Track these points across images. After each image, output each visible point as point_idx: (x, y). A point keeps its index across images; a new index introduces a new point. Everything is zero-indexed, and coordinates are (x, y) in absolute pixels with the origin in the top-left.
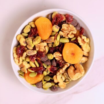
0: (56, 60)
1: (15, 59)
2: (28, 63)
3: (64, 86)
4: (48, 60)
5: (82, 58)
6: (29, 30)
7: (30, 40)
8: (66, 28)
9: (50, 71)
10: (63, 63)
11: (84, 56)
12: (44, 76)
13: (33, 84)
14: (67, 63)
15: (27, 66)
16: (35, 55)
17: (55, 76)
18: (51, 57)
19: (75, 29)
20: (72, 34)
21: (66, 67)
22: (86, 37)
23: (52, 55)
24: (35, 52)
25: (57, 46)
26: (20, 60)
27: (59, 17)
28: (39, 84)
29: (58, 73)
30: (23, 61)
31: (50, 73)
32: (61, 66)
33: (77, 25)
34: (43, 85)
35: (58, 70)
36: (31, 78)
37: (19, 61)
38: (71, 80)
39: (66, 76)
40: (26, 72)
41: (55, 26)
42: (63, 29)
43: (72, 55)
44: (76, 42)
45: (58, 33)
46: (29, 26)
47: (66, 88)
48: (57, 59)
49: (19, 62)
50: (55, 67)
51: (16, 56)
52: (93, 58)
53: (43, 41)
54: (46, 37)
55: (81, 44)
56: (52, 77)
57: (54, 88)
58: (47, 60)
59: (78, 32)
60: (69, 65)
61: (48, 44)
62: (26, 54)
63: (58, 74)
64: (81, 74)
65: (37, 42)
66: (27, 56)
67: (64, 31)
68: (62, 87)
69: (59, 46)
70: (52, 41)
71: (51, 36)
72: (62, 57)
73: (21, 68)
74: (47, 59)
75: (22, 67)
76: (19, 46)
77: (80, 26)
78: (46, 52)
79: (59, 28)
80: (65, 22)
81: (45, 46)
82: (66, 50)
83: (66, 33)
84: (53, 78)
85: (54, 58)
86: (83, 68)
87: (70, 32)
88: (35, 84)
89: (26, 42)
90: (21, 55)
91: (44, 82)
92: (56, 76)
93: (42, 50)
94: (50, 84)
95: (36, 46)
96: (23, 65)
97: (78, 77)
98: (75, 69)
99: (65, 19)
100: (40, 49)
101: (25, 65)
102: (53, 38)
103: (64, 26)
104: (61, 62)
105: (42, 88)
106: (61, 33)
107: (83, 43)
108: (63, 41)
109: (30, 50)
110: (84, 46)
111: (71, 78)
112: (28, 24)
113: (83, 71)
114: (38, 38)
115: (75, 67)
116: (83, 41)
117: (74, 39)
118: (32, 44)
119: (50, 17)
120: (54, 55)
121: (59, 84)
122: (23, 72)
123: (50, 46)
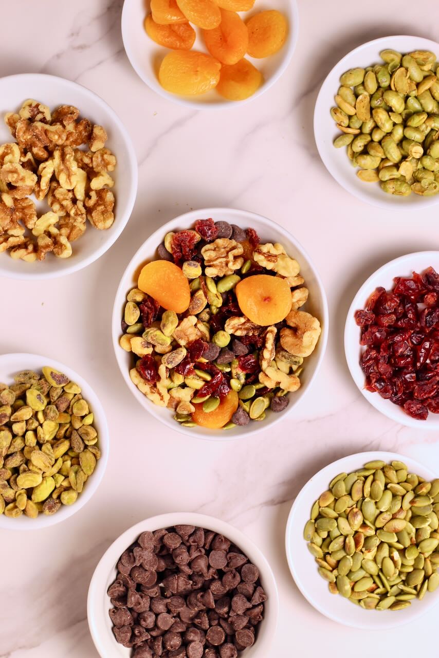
0: (240, 338)
1: (151, 396)
2: (184, 386)
3: (295, 384)
4: (222, 351)
5: (293, 295)
6: (137, 314)
7: (152, 332)
8: (213, 254)
9: (244, 373)
10: (259, 335)
11: (293, 289)
12: (238, 393)
13: (224, 426)
14: (266, 327)
15: (185, 395)
16: (186, 358)
17: (261, 376)
18: (223, 340)
19: (234, 243)
20: (236, 258)
21: (270, 338)
22: (271, 245)
23: (221, 332)
24: (183, 352)
25: (220, 305)
26: (160, 392)
27: (182, 241)
28: (238, 416)
29: (263, 361)
30: (169, 390)
31: (247, 376)
32: (259, 345)
33: (234, 232)
34: (248, 414)
35: (260, 358)
36: (211, 414)
37: (160, 394)
38: (302, 361)
39: (285, 358)
40: (193, 409)
41: (185, 265)
42: (209, 261)
43: (267, 302)
44: (256, 270)
45: (203, 277)
46: (130, 305)
47: (302, 385)
48: (239, 333)
49: (162, 399)
51: (146, 388)
52: (315, 280)
53: (182, 317)
54: (183, 304)
55: (270, 266)
56: (257, 381)
57: (275, 399)
58: (220, 352)
59: (248, 245)
60: (275, 330)
61: (197, 316)
62: (165, 368)
63: (264, 365)
64: (315, 329)
65: (171, 328)
66: (171, 373)
67: (215, 263)
68: (294, 388)
69: (225, 303)
70: (202, 304)
71: (193, 293)
72: (248, 320)
73: (176, 409)
74: (219, 350)
75: (177, 404)
76: (138, 363)
77: (241, 229)
78: (207, 338)
79: (199, 264)
80: (202, 243)
81: (196, 325)
82: (246, 301)
83: (221, 263)
84: (261, 381)
85: (232, 335)
86: (309, 315)
87: (227, 256)
88: (230, 422)
89: (149, 343)
90: (156, 378)
91: (246, 406)
92: (264, 373)
93: (193, 338)
94: (263, 401)
95: (175, 337)
96: (174, 399)
97: (312, 342)
98: (295, 330)
99: (198, 237)
100: (188, 338)
101: (180, 396)
102: (201, 295)
103: (206, 251)
104: (253, 334)
105: (252, 420)
106: (211, 272)
107: (274, 262)
108: (226, 286)
109: (168, 355)
110: (279, 266)
111: (299, 355)
112: (127, 302)
113: (314, 321)
114: (168, 317)
115: (292, 324)
116: (269, 257)
117: (248, 265)
118: (162, 337)
119: (162, 253)
120: (226, 329)
121: (282, 386)
122: (185, 413)
123: (206, 316)
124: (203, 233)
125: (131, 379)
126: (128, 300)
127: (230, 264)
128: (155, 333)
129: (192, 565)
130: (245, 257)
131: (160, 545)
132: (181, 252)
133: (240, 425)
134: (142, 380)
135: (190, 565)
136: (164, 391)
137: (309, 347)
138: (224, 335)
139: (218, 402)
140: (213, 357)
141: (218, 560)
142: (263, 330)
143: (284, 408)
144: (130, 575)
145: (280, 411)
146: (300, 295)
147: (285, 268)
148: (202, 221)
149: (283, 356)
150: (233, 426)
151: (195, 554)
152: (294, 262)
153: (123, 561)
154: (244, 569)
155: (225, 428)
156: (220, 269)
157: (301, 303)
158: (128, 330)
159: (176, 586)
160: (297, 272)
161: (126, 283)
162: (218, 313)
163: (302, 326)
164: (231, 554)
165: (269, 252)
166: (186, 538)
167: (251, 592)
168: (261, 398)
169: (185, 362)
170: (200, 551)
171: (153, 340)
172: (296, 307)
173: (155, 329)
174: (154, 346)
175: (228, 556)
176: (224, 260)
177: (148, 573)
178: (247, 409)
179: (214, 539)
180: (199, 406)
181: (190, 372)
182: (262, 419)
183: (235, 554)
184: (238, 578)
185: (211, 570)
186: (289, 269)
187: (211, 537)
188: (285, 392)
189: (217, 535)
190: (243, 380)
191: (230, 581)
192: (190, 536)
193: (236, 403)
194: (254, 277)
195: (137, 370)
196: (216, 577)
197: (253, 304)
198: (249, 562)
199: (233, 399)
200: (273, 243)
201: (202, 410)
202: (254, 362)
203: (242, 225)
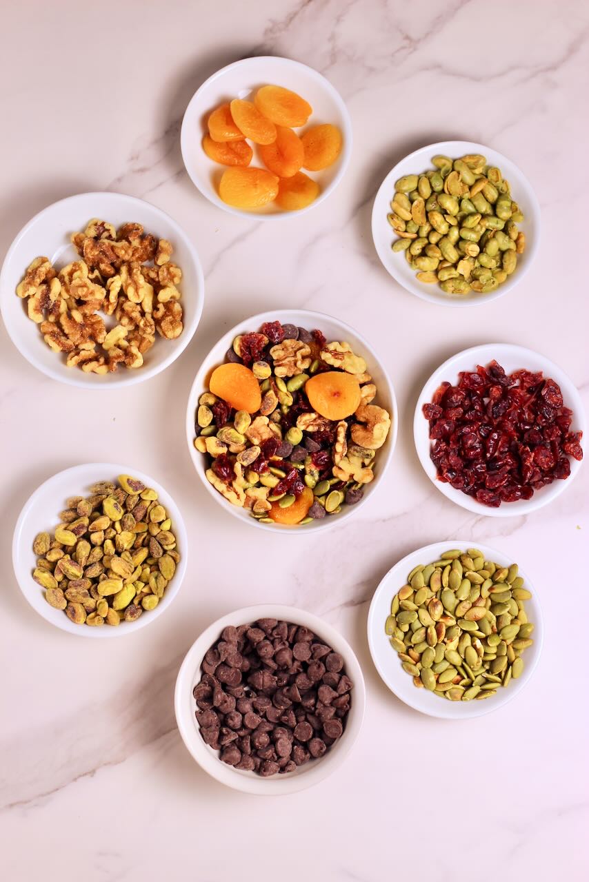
0: (312, 434)
1: (227, 495)
2: (259, 485)
3: (369, 475)
4: (295, 448)
5: (361, 391)
6: (210, 416)
7: (227, 431)
8: (281, 353)
9: (318, 469)
10: (330, 430)
12: (313, 490)
13: (302, 520)
14: (337, 422)
15: (262, 494)
16: (260, 455)
17: (334, 470)
18: (295, 437)
19: (301, 343)
20: (304, 358)
21: (342, 432)
22: (337, 343)
23: (294, 429)
24: (258, 451)
25: (290, 404)
26: (237, 490)
27: (251, 343)
28: (314, 509)
29: (335, 456)
30: (245, 490)
31: (321, 473)
32: (331, 440)
33: (300, 334)
34: (324, 507)
35: (332, 453)
36: (288, 509)
37: (236, 493)
38: (373, 454)
39: (357, 452)
40: (270, 507)
41: (255, 366)
42: (278, 361)
43: (336, 397)
44: (325, 368)
45: (273, 377)
46: (203, 408)
47: (375, 477)
48: (311, 429)
49: (239, 498)
50: (319, 451)
51: (222, 487)
52: (383, 377)
53: (254, 416)
54: (255, 405)
55: (337, 364)
56: (331, 476)
57: (350, 493)
58: (293, 449)
59: (314, 345)
60: (346, 424)
61: (269, 416)
62: (240, 466)
63: (337, 458)
64: (385, 421)
65: (244, 425)
66: (247, 470)
67: (284, 362)
68: (368, 480)
69: (295, 402)
70: (274, 404)
71: (264, 395)
72: (320, 417)
73: (252, 508)
74: (292, 447)
75: (252, 504)
76: (214, 464)
77: (307, 331)
78: (279, 436)
79: (268, 364)
80: (271, 344)
81: (268, 425)
82: (316, 397)
83: (290, 362)
84: (335, 475)
85: (304, 432)
86: (378, 408)
87: (295, 355)
88: (307, 516)
89: (223, 443)
90: (233, 476)
91: (321, 500)
92: (338, 466)
93: (266, 436)
94: (338, 494)
95: (249, 435)
96: (250, 498)
97: (382, 434)
98: (365, 425)
99: (266, 340)
100: (261, 437)
101: (257, 495)
102: (272, 394)
103: (274, 351)
104: (325, 430)
105: (328, 513)
106: (280, 372)
107: (341, 359)
108: (295, 385)
109: (243, 452)
110: (346, 364)
111: (370, 447)
112: (199, 405)
113: (382, 414)
114: (241, 416)
115: (362, 420)
116: (336, 354)
117: (315, 364)
118: (236, 435)
119: (231, 357)
120: (298, 426)
121: (356, 478)
122: (262, 511)
123: (277, 417)
124: (271, 336)
125: (208, 479)
126: (201, 404)
127: (299, 363)
128: (229, 431)
129: (277, 658)
130: (313, 357)
131: (244, 641)
132: (250, 354)
133: (317, 518)
134: (218, 479)
135: (274, 658)
136: (240, 491)
137: (380, 439)
138: (296, 431)
139: (293, 499)
140: (287, 453)
141: (303, 652)
142: (334, 424)
143: (359, 500)
144: (215, 675)
145: (356, 502)
146: (367, 390)
147: (352, 366)
148: (269, 324)
149: (355, 450)
150: (310, 520)
151: (279, 647)
152: (360, 359)
153: (208, 659)
154: (329, 659)
155: (302, 522)
156: (289, 368)
157: (370, 399)
158: (202, 433)
159: (261, 680)
160: (364, 369)
161: (197, 388)
162: (288, 413)
163: (372, 419)
164: (316, 645)
165: (335, 350)
166: (270, 631)
167: (337, 680)
168: (336, 492)
169: (259, 460)
170: (284, 644)
171: (228, 439)
172: (365, 403)
173: (229, 428)
174: (228, 446)
175: (312, 647)
176: (293, 359)
177: (233, 671)
178: (323, 503)
179: (297, 631)
180: (275, 504)
181: (264, 469)
182: (338, 511)
183: (318, 645)
184: (323, 668)
185: (296, 664)
186: (356, 366)
187: (294, 629)
188: (359, 486)
189: (299, 627)
190: (317, 478)
191: (315, 672)
192: (273, 629)
193: (312, 499)
194: (323, 374)
195: (212, 470)
196: (301, 670)
197: (323, 398)
198: (332, 651)
199: (308, 495)
200: (340, 343)
201: (279, 506)
202: (327, 458)
203: (308, 327)
